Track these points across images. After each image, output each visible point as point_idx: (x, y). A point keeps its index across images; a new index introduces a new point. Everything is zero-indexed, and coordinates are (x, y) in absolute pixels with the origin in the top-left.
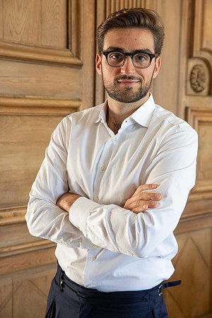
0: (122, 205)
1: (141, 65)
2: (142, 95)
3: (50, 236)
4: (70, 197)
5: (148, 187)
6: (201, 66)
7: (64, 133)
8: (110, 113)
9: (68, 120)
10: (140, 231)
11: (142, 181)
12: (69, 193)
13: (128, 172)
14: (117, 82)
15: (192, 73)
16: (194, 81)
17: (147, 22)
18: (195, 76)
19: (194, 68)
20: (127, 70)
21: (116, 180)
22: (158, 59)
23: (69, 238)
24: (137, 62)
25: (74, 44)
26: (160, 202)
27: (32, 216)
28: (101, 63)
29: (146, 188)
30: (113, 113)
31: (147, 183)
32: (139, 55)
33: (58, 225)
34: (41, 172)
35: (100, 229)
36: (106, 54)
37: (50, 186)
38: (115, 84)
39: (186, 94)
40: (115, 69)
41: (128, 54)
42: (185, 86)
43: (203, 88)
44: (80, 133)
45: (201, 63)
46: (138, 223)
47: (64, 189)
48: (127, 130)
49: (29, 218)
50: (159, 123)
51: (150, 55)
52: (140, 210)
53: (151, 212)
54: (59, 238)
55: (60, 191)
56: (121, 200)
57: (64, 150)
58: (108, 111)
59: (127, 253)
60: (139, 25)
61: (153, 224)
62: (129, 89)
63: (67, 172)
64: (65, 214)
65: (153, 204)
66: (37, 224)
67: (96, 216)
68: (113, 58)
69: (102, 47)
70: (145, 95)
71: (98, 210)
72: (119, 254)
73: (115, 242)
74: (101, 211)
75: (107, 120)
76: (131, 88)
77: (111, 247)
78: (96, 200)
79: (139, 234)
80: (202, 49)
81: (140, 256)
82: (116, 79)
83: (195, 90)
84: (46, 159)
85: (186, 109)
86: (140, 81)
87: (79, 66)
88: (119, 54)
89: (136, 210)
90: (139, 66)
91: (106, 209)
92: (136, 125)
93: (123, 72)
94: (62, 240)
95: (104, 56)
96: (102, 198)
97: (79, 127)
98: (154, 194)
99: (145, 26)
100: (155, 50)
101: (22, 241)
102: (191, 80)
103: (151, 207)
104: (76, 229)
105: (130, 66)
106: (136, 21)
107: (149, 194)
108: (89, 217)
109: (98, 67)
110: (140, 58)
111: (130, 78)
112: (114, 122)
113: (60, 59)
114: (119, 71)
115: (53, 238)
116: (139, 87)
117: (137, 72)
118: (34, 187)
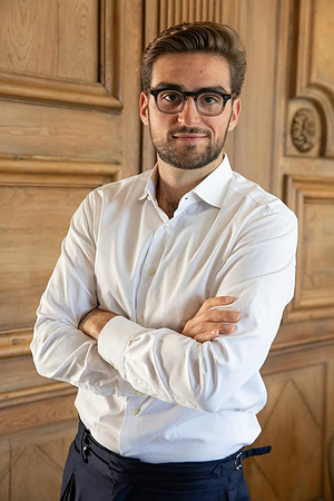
0: (180, 330)
1: (210, 110)
2: (211, 156)
3: (68, 377)
4: (99, 317)
5: (218, 302)
6: (308, 110)
7: (91, 216)
8: (161, 184)
9: (97, 195)
10: (206, 370)
11: (211, 292)
12: (98, 309)
13: (189, 278)
14: (172, 136)
15: (294, 122)
16: (297, 134)
17: (220, 43)
18: (299, 126)
19: (297, 114)
20: (187, 118)
21: (170, 291)
22: (236, 102)
23: (98, 380)
24: (203, 105)
25: (109, 75)
26: (238, 324)
27: (41, 346)
28: (147, 106)
29: (217, 302)
30: (166, 185)
31: (218, 296)
32: (206, 95)
33: (81, 360)
34: (54, 278)
35: (146, 367)
36: (155, 93)
37: (69, 299)
38: (169, 140)
39: (285, 155)
40: (170, 117)
41: (190, 94)
42: (283, 142)
43: (312, 146)
44: (116, 215)
45: (308, 106)
46: (204, 358)
47: (91, 303)
48: (187, 212)
49: (36, 348)
50: (237, 202)
51: (223, 95)
52: (207, 336)
53: (223, 340)
54: (82, 379)
55: (85, 307)
56: (178, 321)
57: (91, 242)
58: (158, 181)
59: (187, 405)
60: (206, 48)
61: (227, 359)
62: (190, 148)
63: (95, 277)
64: (91, 343)
65: (226, 328)
66: (49, 358)
67: (138, 346)
68: (165, 100)
69: (150, 81)
70: (216, 156)
71: (143, 336)
72: (174, 405)
73: (168, 388)
74: (147, 339)
75: (158, 195)
76: (194, 147)
77: (162, 395)
78: (140, 321)
79: (206, 375)
80: (309, 85)
81: (207, 409)
82: (171, 133)
83: (299, 148)
84: (63, 257)
85: (285, 178)
86: (209, 136)
87: (117, 110)
88: (175, 94)
89: (201, 337)
90: (206, 112)
91: (154, 335)
92: (202, 204)
93: (182, 121)
94: (87, 383)
95: (152, 97)
96: (149, 318)
97: (113, 206)
98: (229, 312)
99: (216, 49)
100: (232, 87)
101: (25, 383)
102: (292, 132)
103: (224, 332)
104: (109, 366)
105: (192, 112)
106: (202, 42)
107: (221, 312)
108: (128, 348)
109: (144, 114)
110: (208, 100)
111: (192, 131)
112: (167, 200)
113: (86, 99)
114: (175, 120)
115: (74, 380)
116: (207, 144)
117: (203, 121)
118: (44, 300)
